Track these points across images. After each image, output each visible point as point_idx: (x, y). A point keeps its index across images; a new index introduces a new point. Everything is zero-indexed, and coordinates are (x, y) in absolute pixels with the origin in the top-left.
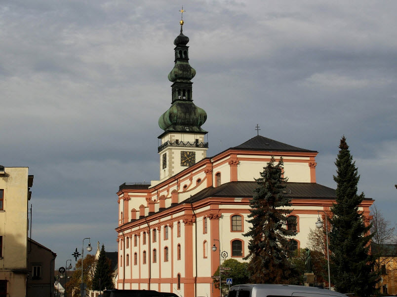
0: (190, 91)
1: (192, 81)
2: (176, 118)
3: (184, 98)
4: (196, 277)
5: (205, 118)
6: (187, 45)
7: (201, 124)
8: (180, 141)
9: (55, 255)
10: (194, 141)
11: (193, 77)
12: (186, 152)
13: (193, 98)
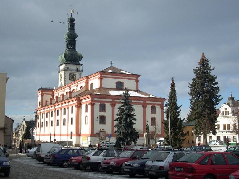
0: (74, 45)
1: (76, 40)
2: (67, 57)
3: (72, 48)
4: (81, 133)
5: (82, 58)
6: (74, 22)
7: (80, 61)
8: (69, 68)
9: (13, 121)
10: (76, 68)
11: (76, 38)
12: (72, 74)
13: (76, 48)
